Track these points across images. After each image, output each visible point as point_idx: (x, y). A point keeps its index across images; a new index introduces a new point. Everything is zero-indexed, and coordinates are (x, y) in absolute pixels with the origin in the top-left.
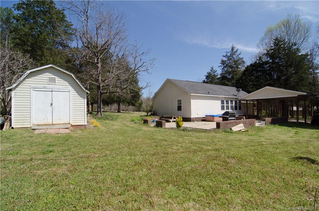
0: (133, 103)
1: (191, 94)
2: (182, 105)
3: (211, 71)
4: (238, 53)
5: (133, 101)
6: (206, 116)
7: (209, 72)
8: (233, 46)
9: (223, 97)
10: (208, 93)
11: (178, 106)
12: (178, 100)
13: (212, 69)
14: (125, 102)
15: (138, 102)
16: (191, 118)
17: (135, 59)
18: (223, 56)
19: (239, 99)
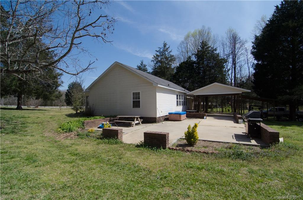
0: (46, 95)
1: (158, 85)
2: (140, 100)
3: (141, 64)
4: (169, 50)
5: (46, 93)
6: (170, 114)
7: (140, 66)
8: (165, 43)
9: (177, 91)
10: (168, 85)
11: (133, 101)
12: (133, 93)
13: (142, 63)
14: (33, 94)
15: (54, 94)
16: (156, 118)
17: (79, 8)
18: (156, 51)
19: (187, 94)
